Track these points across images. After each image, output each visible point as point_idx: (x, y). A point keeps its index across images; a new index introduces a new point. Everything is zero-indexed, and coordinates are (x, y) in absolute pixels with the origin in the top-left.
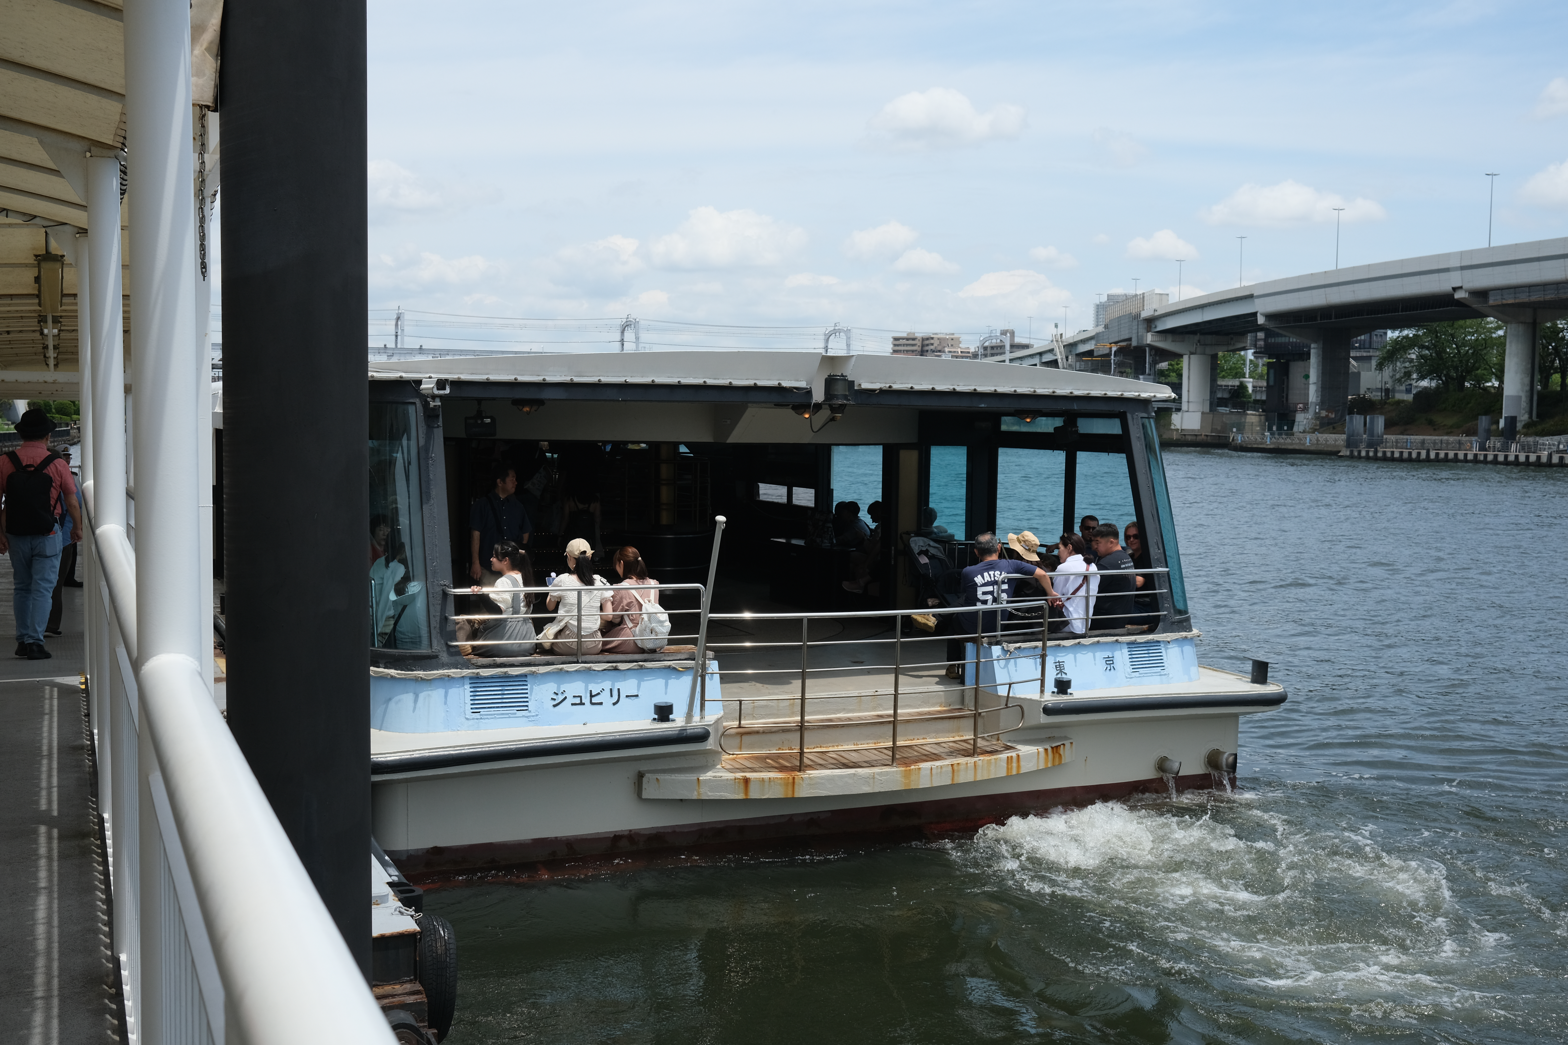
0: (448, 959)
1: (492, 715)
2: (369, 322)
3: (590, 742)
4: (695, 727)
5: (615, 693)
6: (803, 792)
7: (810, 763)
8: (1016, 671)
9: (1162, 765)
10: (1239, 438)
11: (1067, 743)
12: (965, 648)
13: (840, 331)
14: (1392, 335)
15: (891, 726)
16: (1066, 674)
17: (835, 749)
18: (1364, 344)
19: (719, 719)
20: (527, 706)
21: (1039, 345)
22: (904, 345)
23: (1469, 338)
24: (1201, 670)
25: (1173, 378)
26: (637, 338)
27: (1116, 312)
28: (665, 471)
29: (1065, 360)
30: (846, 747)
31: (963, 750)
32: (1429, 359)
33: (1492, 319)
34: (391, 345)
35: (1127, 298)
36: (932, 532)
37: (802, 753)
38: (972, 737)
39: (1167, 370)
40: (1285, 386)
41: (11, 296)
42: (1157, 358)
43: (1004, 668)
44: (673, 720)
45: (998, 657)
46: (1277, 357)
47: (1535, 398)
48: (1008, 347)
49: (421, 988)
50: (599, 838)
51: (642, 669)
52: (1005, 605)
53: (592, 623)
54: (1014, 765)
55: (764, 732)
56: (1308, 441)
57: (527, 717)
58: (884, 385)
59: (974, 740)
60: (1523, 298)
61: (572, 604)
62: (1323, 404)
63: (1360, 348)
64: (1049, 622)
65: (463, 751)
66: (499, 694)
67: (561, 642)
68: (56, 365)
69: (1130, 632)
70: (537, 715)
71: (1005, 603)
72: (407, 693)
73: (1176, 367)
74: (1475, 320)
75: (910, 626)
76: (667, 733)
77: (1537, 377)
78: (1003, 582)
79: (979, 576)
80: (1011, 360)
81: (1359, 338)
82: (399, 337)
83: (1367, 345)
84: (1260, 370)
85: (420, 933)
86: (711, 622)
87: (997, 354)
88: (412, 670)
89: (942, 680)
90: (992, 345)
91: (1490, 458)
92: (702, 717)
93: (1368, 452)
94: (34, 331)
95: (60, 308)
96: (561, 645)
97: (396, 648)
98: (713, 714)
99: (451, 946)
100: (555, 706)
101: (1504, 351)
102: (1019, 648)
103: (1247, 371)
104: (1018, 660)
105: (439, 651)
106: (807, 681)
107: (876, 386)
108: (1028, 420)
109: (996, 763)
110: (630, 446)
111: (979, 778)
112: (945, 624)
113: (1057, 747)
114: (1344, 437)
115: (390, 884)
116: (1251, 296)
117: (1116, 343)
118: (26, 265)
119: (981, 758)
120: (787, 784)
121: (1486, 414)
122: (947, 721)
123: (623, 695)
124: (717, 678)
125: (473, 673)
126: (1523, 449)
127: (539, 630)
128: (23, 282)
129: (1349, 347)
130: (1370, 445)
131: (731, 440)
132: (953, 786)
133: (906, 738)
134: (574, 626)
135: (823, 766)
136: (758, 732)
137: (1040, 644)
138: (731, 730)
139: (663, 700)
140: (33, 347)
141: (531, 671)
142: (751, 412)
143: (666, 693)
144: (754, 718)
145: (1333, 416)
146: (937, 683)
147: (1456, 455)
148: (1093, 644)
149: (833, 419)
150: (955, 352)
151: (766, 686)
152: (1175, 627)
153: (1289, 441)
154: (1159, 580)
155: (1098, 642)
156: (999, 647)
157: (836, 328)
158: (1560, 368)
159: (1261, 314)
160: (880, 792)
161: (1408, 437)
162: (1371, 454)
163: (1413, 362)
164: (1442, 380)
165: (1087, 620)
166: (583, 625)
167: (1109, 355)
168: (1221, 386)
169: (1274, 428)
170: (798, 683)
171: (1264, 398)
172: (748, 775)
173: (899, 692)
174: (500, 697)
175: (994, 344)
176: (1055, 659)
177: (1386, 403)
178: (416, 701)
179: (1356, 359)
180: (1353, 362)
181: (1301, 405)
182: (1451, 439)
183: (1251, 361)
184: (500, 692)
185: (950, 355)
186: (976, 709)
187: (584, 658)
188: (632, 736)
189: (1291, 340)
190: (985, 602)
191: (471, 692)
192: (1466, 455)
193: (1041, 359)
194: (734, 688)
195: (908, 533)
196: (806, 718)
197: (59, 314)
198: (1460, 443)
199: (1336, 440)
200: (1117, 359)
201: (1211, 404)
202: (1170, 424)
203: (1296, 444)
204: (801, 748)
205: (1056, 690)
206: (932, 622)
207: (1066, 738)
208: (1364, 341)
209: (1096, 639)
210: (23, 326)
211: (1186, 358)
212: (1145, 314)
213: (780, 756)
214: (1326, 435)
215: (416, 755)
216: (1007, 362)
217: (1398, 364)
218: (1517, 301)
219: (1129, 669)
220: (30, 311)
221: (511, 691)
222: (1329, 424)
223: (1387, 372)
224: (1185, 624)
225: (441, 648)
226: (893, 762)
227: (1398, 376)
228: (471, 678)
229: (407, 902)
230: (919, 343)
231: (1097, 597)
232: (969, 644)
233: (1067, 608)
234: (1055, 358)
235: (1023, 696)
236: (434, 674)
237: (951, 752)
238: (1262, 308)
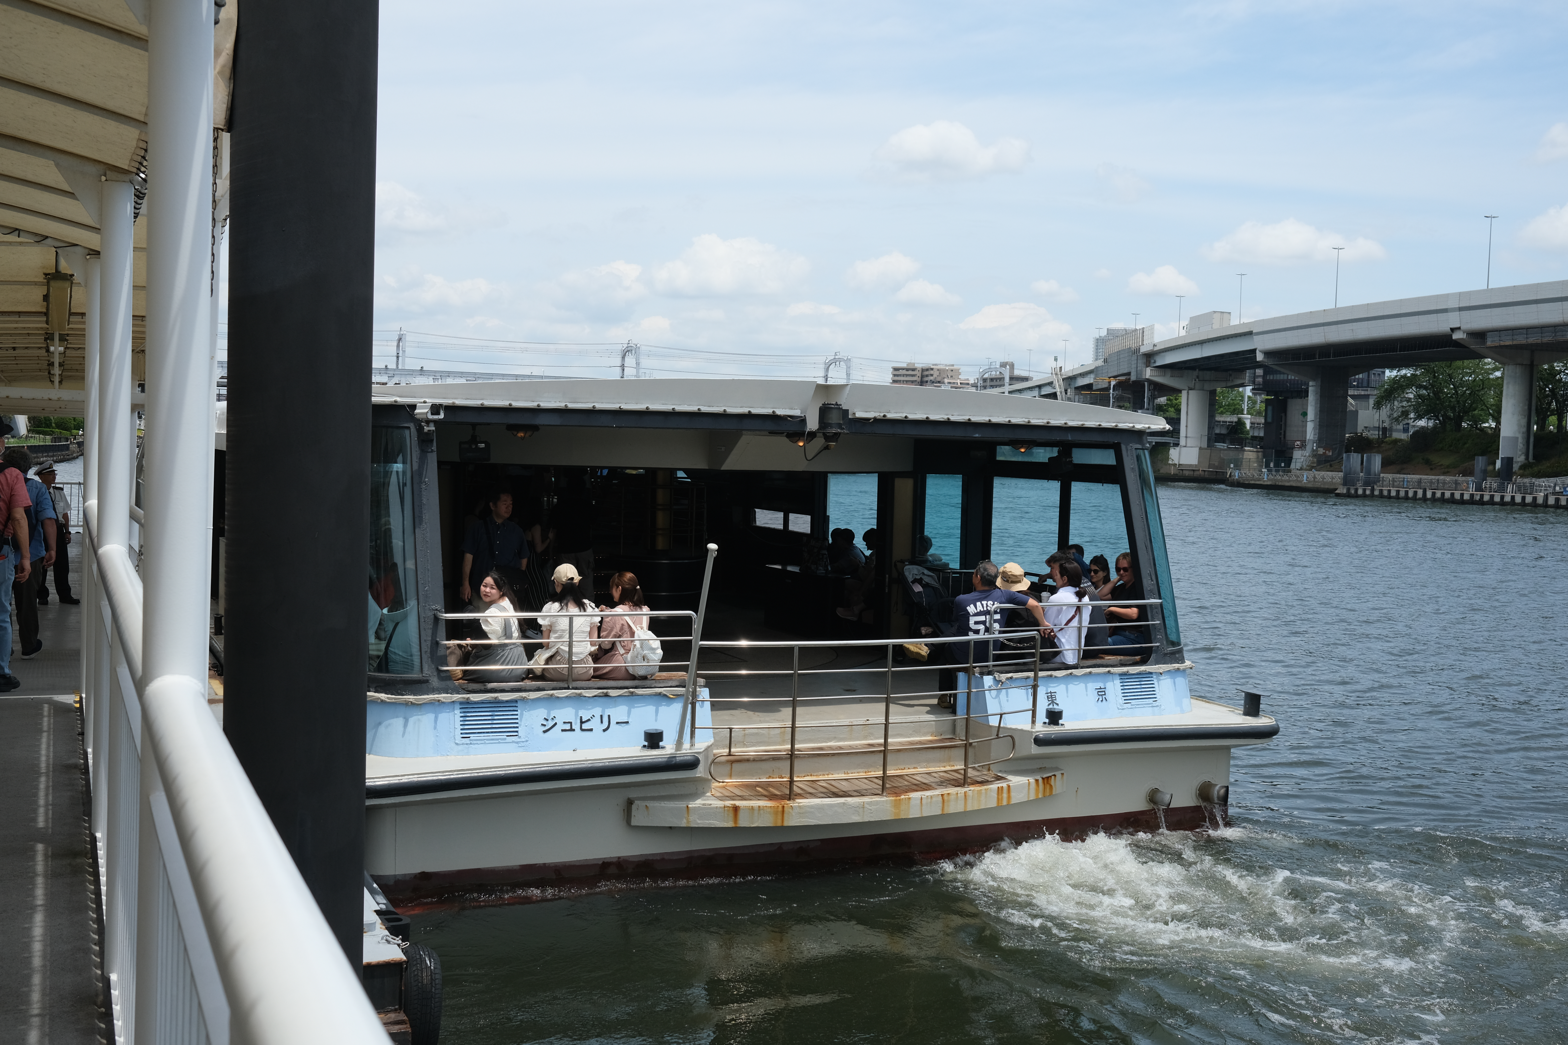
0: (433, 989)
1: (481, 740)
2: (374, 343)
3: (580, 768)
4: (685, 755)
5: (605, 719)
6: (792, 821)
7: (799, 791)
8: (1008, 701)
9: (1153, 796)
10: (1237, 474)
11: (1058, 774)
12: (956, 677)
13: (840, 360)
14: (1390, 374)
15: (882, 755)
16: (1058, 704)
17: (826, 777)
18: (1362, 383)
19: (709, 747)
20: (517, 732)
21: (1038, 378)
22: (903, 375)
23: (1467, 378)
24: (1194, 701)
25: (1172, 413)
26: (638, 364)
27: (1116, 346)
28: (661, 496)
29: (1064, 393)
30: (837, 775)
31: (953, 780)
32: (1427, 399)
33: (1490, 360)
34: (392, 366)
35: (1127, 333)
36: (927, 561)
37: (791, 782)
38: (963, 767)
39: (1165, 405)
40: (1283, 423)
41: (19, 313)
42: (1156, 393)
43: (995, 698)
44: (663, 748)
45: (990, 687)
46: (1276, 394)
47: (1532, 440)
48: (1007, 380)
49: (405, 1018)
50: (587, 865)
51: (633, 696)
52: (997, 635)
53: (584, 648)
54: (1005, 795)
55: (754, 760)
56: (1306, 478)
57: (517, 743)
58: (878, 414)
59: (965, 770)
60: (1521, 340)
61: (563, 631)
62: (1320, 441)
63: (1358, 386)
64: (1041, 652)
65: (452, 777)
66: (489, 720)
67: (552, 668)
68: (60, 382)
69: (1122, 662)
70: (527, 741)
71: (997, 633)
72: (397, 717)
73: (1174, 402)
74: (1472, 361)
75: (902, 655)
76: (656, 760)
77: (1534, 418)
78: (996, 612)
79: (972, 606)
80: (1010, 392)
81: (1357, 377)
82: (400, 358)
83: (1365, 384)
84: (1258, 407)
85: (406, 962)
86: (702, 649)
87: (996, 386)
88: (403, 695)
89: (933, 709)
90: (991, 377)
91: (1486, 498)
92: (692, 745)
93: (1364, 490)
94: (40, 348)
95: (67, 327)
96: (552, 671)
97: (388, 671)
98: (703, 741)
99: (437, 976)
100: (545, 732)
101: (1502, 392)
102: (1011, 678)
103: (1245, 407)
104: (1010, 690)
105: (430, 676)
106: (798, 709)
107: (871, 415)
108: (1023, 450)
109: (986, 793)
110: (628, 471)
111: (969, 808)
112: (938, 653)
113: (1048, 778)
114: (1341, 474)
115: (378, 912)
116: (1250, 333)
117: (1115, 377)
118: (36, 283)
119: (972, 788)
120: (776, 813)
121: (1482, 454)
122: (938, 751)
123: (613, 722)
124: (708, 705)
125: (464, 698)
126: (1519, 490)
127: (530, 657)
128: (33, 299)
129: (1347, 385)
130: (1367, 483)
131: (725, 467)
132: (943, 816)
133: (897, 768)
134: (565, 651)
135: (812, 795)
136: (748, 760)
137: (1031, 674)
138: (722, 758)
139: (653, 727)
140: (38, 364)
141: (522, 697)
142: (746, 440)
143: (656, 720)
144: (745, 745)
145: (1331, 454)
146: (928, 713)
147: (1452, 494)
148: (1085, 675)
149: (827, 448)
150: (954, 383)
151: (757, 714)
152: (1167, 658)
153: (1286, 478)
154: (1152, 612)
155: (1090, 673)
156: (991, 677)
157: (837, 357)
158: (1557, 410)
159: (1260, 351)
160: (870, 822)
161: (1405, 476)
162: (1368, 492)
163: (1411, 402)
164: (1439, 420)
165: (1079, 651)
166: (574, 650)
167: (1108, 389)
168: (1220, 422)
169: (1272, 465)
170: (788, 711)
171: (1262, 434)
172: (738, 803)
173: (890, 721)
174: (490, 722)
175: (993, 376)
176: (1047, 690)
177: (1383, 442)
178: (405, 725)
179: (1354, 397)
180: (1350, 400)
181: (1298, 443)
182: (1448, 478)
183: (1249, 397)
184: (490, 718)
185: (950, 385)
186: (967, 739)
187: (575, 684)
188: (622, 763)
189: (1289, 378)
190: (977, 632)
191: (461, 717)
192: (1462, 495)
193: (1040, 392)
194: (724, 715)
195: (902, 562)
196: (797, 746)
197: (66, 332)
198: (1456, 483)
199: (1333, 478)
200: (1115, 393)
201: (1209, 440)
202: (1168, 458)
203: (1293, 481)
204: (791, 777)
205: (1047, 721)
206: (925, 651)
207: (1057, 769)
208: (1362, 379)
209: (1088, 670)
210: (30, 343)
211: (1184, 393)
212: (1143, 350)
213: (770, 784)
214: (1323, 473)
215: (405, 780)
216: (1007, 394)
217: (1396, 403)
218: (1515, 343)
219: (1121, 701)
220: (37, 329)
221: (501, 716)
222: (1326, 461)
223: (1385, 411)
224: (1177, 655)
225: (432, 672)
226: (883, 791)
227: (1395, 415)
228: (461, 703)
229: (394, 931)
230: (919, 374)
231: (1089, 628)
232: (961, 673)
233: (1059, 639)
234: (1054, 391)
235: (1014, 727)
236: (425, 699)
237: (942, 782)
238: (1261, 345)
